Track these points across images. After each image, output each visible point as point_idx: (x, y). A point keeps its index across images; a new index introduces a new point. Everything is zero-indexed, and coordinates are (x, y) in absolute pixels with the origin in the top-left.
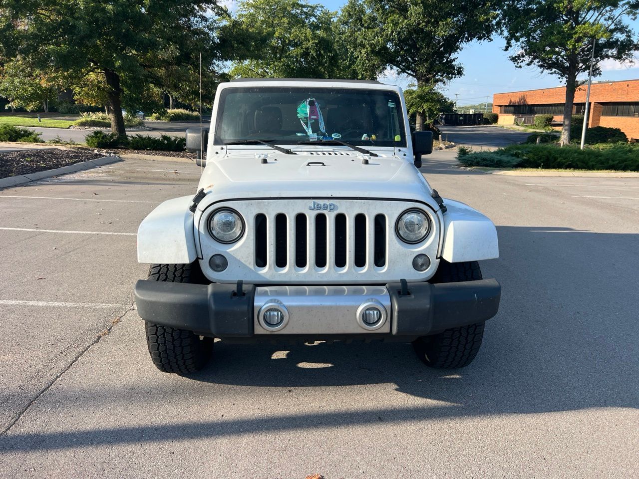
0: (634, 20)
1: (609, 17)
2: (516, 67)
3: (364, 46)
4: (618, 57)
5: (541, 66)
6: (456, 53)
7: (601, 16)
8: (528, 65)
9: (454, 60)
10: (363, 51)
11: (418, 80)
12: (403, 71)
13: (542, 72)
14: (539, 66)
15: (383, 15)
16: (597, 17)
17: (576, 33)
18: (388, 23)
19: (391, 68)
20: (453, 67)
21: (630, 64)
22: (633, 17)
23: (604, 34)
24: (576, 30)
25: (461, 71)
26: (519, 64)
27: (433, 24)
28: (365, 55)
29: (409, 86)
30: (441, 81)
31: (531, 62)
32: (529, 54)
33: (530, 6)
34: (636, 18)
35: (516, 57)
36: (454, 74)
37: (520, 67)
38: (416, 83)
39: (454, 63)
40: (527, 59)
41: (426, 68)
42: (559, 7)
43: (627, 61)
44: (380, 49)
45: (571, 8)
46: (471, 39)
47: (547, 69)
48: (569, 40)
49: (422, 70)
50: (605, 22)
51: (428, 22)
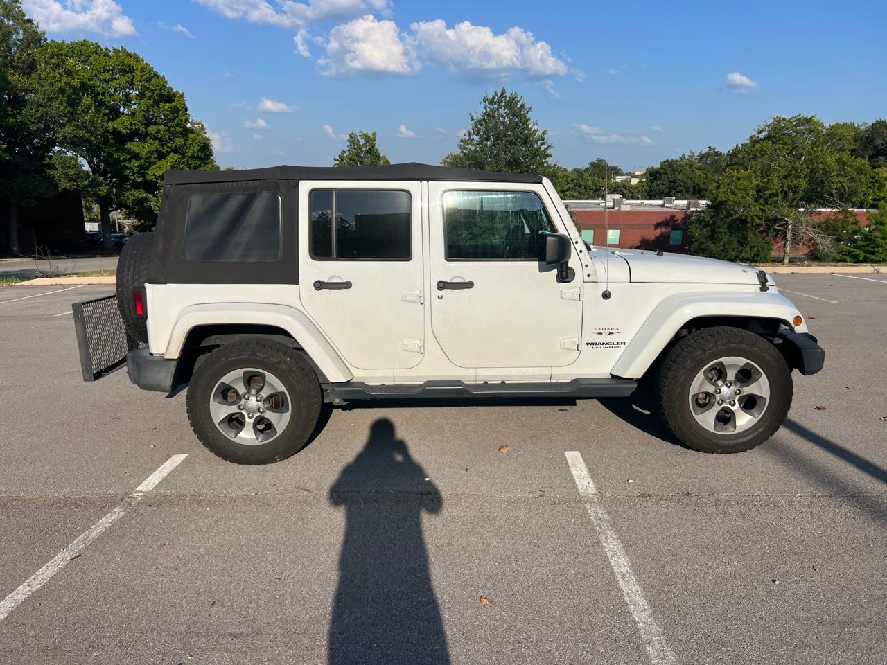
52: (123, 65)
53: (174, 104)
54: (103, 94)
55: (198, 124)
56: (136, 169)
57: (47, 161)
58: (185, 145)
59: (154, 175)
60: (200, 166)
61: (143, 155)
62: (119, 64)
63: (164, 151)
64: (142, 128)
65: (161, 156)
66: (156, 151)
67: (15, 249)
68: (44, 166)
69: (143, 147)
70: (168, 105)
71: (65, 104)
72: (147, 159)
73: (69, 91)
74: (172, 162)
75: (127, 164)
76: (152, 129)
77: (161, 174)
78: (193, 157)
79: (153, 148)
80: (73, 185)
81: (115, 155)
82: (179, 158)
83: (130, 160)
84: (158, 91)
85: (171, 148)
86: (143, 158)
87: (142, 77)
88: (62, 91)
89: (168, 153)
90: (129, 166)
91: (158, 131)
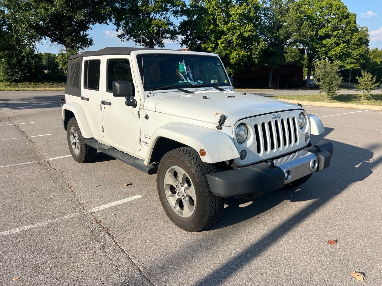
0: (177, 19)
1: (165, 17)
2: (121, 41)
3: (23, 22)
4: (171, 38)
5: (135, 41)
6: (88, 31)
7: (161, 16)
8: (127, 40)
9: (87, 35)
10: (23, 26)
11: (66, 47)
12: (55, 41)
13: (136, 44)
14: (134, 41)
15: (36, 2)
16: (159, 17)
17: (152, 24)
18: (41, 8)
19: (45, 38)
20: (87, 39)
21: (177, 42)
22: (177, 18)
23: (166, 26)
24: (152, 22)
25: (92, 42)
26: (123, 39)
27: (71, 12)
28: (25, 29)
29: (61, 50)
30: (81, 48)
31: (129, 39)
32: (127, 34)
33: (124, 7)
34: (178, 19)
35: (120, 35)
36: (88, 43)
37: (124, 41)
38: (65, 49)
39: (87, 37)
40: (127, 37)
41: (70, 39)
42: (142, 9)
43: (176, 40)
44: (36, 25)
45: (148, 10)
46: (96, 23)
47: (138, 43)
48: (150, 28)
49: (68, 40)
50: (164, 20)
51: (68, 11)
52: (328, 5)
53: (349, 19)
54: (316, 19)
55: (365, 28)
56: (323, 52)
57: (285, 50)
58: (351, 39)
59: (332, 54)
60: (357, 48)
61: (328, 45)
62: (326, 5)
63: (339, 42)
64: (331, 33)
65: (338, 44)
66: (335, 43)
67: (270, 85)
68: (283, 52)
69: (329, 41)
70: (346, 20)
71: (296, 26)
72: (330, 47)
73: (299, 20)
74: (342, 47)
75: (319, 50)
76: (336, 32)
77: (335, 53)
78: (354, 44)
79: (333, 42)
80: (293, 60)
81: (315, 46)
82: (345, 45)
83: (321, 48)
84: (342, 14)
85: (343, 41)
86: (327, 47)
87: (335, 9)
88: (296, 20)
89: (341, 43)
90: (320, 51)
91: (338, 33)
